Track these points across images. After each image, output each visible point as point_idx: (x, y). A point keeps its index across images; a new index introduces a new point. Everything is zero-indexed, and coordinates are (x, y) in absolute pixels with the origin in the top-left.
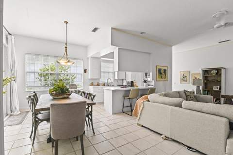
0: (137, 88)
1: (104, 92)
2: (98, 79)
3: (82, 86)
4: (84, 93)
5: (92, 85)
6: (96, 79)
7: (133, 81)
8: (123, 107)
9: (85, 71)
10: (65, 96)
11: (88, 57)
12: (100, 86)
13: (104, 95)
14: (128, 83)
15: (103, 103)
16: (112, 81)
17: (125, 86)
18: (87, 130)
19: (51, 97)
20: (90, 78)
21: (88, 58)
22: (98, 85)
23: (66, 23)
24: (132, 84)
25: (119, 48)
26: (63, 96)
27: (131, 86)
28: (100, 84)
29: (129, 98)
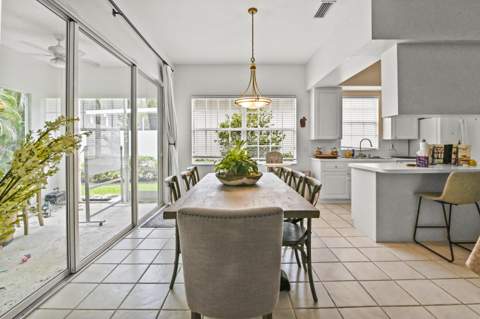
0: (472, 168)
1: (349, 174)
2: (335, 140)
3: (295, 157)
4: (293, 174)
5: (320, 156)
6: (329, 141)
7: (455, 144)
8: (416, 227)
9: (303, 123)
10: (245, 180)
11: (309, 88)
12: (339, 159)
13: (350, 181)
14: (433, 150)
15: (346, 203)
16: (376, 145)
17: (423, 162)
18: (298, 282)
19: (219, 183)
20: (313, 137)
21: (309, 92)
22: (334, 156)
23: (253, 10)
24: (448, 154)
25: (399, 45)
26: (239, 182)
27: (447, 160)
28: (339, 154)
29: (442, 202)
